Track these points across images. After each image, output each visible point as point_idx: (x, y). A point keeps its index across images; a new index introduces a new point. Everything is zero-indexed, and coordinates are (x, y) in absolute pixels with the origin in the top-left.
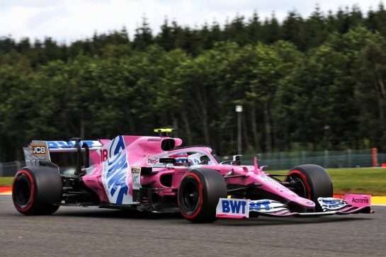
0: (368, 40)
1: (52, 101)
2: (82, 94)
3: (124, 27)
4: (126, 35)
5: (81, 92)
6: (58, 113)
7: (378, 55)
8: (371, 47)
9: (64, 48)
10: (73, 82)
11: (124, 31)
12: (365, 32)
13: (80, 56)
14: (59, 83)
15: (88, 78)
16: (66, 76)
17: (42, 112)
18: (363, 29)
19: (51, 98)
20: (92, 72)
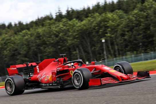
1: (25, 47)
2: (37, 43)
3: (51, 13)
4: (52, 16)
5: (36, 42)
6: (28, 52)
9: (27, 25)
10: (33, 38)
11: (51, 14)
13: (34, 27)
14: (27, 39)
15: (39, 36)
16: (29, 36)
17: (21, 52)
19: (25, 46)
20: (40, 33)
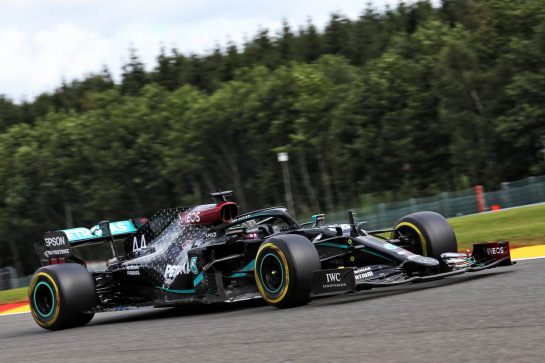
0: (445, 38)
1: (21, 183)
2: (61, 169)
3: (105, 66)
4: (108, 76)
5: (57, 165)
6: (30, 199)
7: (465, 57)
8: (453, 47)
9: (26, 107)
10: (46, 153)
11: (106, 71)
12: (439, 27)
13: (51, 114)
14: (26, 154)
15: (65, 144)
16: (35, 145)
17: (8, 200)
18: (437, 23)
19: (18, 178)
20: (68, 134)
